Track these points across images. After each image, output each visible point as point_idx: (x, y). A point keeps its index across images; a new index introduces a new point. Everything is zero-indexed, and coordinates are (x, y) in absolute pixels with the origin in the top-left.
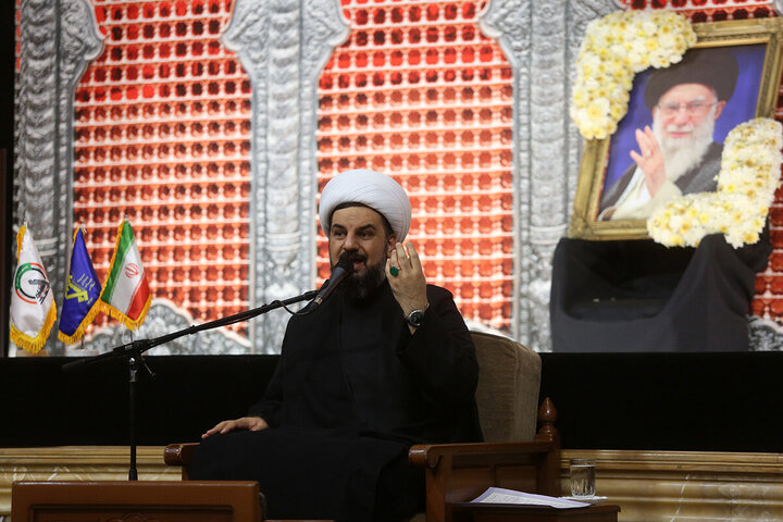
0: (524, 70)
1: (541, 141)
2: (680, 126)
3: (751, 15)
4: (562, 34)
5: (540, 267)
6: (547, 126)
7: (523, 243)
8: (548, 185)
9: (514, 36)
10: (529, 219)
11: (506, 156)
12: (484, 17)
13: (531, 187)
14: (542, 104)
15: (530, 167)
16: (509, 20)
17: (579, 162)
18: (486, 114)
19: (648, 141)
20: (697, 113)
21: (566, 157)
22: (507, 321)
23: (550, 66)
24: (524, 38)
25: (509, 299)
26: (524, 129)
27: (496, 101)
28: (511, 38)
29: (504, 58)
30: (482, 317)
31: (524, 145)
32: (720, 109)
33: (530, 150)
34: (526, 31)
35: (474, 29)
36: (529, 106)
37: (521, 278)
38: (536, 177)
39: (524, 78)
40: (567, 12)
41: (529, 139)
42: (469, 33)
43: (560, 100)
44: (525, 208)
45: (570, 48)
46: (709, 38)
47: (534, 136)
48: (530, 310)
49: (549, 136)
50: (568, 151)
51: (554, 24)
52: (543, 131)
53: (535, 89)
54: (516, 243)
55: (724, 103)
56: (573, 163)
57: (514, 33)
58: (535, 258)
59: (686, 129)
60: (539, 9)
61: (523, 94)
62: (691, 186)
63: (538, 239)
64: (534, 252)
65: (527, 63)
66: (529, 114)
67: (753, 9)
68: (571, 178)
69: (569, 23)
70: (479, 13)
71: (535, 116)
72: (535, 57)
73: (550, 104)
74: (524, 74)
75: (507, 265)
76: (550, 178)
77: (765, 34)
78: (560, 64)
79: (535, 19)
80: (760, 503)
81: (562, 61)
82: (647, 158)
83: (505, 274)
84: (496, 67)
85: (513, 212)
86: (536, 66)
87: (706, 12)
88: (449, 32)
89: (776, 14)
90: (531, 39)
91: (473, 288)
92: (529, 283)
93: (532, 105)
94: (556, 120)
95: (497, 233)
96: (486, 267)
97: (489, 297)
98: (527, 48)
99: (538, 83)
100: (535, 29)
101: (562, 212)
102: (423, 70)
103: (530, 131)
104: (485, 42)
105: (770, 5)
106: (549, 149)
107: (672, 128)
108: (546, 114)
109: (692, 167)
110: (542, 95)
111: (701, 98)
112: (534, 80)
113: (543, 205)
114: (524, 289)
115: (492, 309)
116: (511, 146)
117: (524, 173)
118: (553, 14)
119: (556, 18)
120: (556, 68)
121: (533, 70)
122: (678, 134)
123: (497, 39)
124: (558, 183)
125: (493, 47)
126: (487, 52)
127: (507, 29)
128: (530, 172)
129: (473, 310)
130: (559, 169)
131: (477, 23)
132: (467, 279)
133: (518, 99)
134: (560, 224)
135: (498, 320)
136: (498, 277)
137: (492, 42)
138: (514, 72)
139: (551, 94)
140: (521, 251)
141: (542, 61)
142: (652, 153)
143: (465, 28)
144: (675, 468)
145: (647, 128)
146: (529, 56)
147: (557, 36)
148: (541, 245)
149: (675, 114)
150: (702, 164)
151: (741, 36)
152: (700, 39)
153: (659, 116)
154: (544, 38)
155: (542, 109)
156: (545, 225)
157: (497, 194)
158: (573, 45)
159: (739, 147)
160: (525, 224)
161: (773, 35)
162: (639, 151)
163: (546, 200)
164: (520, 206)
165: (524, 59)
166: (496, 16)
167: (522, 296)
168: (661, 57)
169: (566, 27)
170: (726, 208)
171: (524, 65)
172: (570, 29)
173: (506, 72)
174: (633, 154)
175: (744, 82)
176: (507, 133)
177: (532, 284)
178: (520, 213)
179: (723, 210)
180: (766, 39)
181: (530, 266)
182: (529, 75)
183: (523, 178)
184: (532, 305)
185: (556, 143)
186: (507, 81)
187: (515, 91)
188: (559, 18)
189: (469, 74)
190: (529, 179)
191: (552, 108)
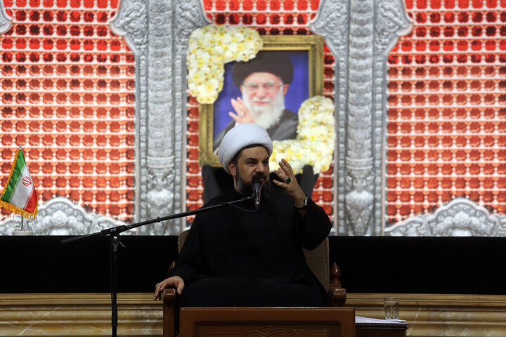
0: (143, 57)
1: (155, 103)
2: (261, 98)
3: (295, 33)
4: (170, 36)
5: (155, 182)
6: (160, 94)
7: (141, 167)
8: (160, 131)
9: (136, 35)
10: (147, 151)
11: (130, 111)
12: (114, 22)
13: (147, 131)
14: (156, 80)
15: (147, 118)
16: (132, 24)
17: (183, 117)
18: (115, 84)
19: (241, 107)
20: (271, 91)
21: (174, 114)
22: (131, 216)
23: (162, 56)
24: (143, 37)
25: (132, 202)
26: (143, 94)
27: (122, 76)
28: (133, 37)
29: (128, 49)
30: (111, 213)
31: (143, 105)
32: (286, 89)
33: (147, 108)
34: (145, 32)
35: (106, 29)
36: (147, 80)
37: (140, 189)
38: (151, 126)
39: (143, 62)
40: (173, 22)
41: (147, 101)
42: (102, 31)
43: (169, 78)
44: (143, 145)
45: (176, 45)
46: (270, 45)
47: (150, 100)
48: (147, 209)
49: (161, 100)
50: (175, 110)
51: (164, 29)
52: (156, 97)
53: (151, 70)
54: (137, 167)
55: (288, 85)
56: (178, 117)
57: (135, 33)
58: (151, 176)
59: (265, 100)
60: (154, 19)
61: (143, 72)
62: (275, 135)
63: (153, 164)
64: (150, 173)
65: (145, 53)
66: (147, 85)
67: (297, 29)
68: (177, 127)
69: (175, 30)
70: (110, 19)
71: (151, 87)
72: (151, 49)
73: (162, 80)
74: (143, 59)
75: (130, 181)
76: (162, 126)
77: (308, 44)
78: (169, 55)
79: (151, 26)
80: (465, 323)
81: (171, 53)
82: (242, 117)
83: (129, 186)
84: (123, 54)
85: (135, 147)
86: (151, 55)
87: (266, 29)
88: (87, 30)
89: (311, 33)
90: (148, 38)
91: (106, 195)
92: (147, 193)
93: (149, 79)
94: (166, 90)
95: (123, 160)
96: (115, 182)
97: (117, 201)
98: (145, 44)
99: (153, 66)
100: (151, 32)
101: (171, 148)
102: (68, 53)
103: (147, 96)
104: (115, 38)
105: (308, 27)
106: (161, 108)
107: (256, 99)
108: (159, 86)
109: (274, 124)
110: (156, 74)
111: (272, 81)
112: (151, 64)
113: (156, 143)
114: (143, 196)
115: (119, 208)
116: (134, 105)
117: (143, 122)
118: (163, 24)
119: (165, 26)
120: (166, 57)
121: (149, 57)
122: (261, 103)
123: (123, 37)
124: (168, 130)
125: (121, 42)
126: (116, 44)
127: (131, 31)
128: (147, 122)
129: (106, 209)
130: (168, 120)
131: (108, 25)
132: (101, 189)
133: (139, 76)
134: (170, 156)
135: (123, 216)
136: (123, 188)
137: (120, 38)
138: (136, 58)
139: (162, 74)
140: (141, 172)
141: (155, 53)
142: (245, 114)
143: (99, 28)
144: (414, 303)
145: (239, 98)
146: (147, 48)
147: (167, 37)
148: (155, 169)
149: (256, 90)
150: (280, 122)
151: (291, 45)
152: (265, 45)
153: (245, 91)
154: (157, 38)
155: (156, 83)
156: (158, 156)
157: (123, 135)
158: (177, 44)
159: (315, 114)
160: (143, 155)
161: (313, 46)
162: (235, 113)
163: (158, 140)
164: (140, 143)
165: (143, 50)
166: (122, 22)
167: (141, 200)
168: (244, 55)
169: (173, 32)
170: (312, 150)
171: (143, 54)
172: (175, 33)
173: (130, 58)
174: (231, 114)
175: (298, 73)
176: (131, 97)
177: (149, 193)
178: (140, 148)
179: (310, 151)
180: (308, 48)
181: (147, 181)
182: (147, 61)
183: (142, 126)
184: (149, 206)
185: (166, 105)
186: (131, 64)
187: (136, 70)
188: (168, 26)
189: (102, 57)
190: (147, 126)
191: (163, 83)
